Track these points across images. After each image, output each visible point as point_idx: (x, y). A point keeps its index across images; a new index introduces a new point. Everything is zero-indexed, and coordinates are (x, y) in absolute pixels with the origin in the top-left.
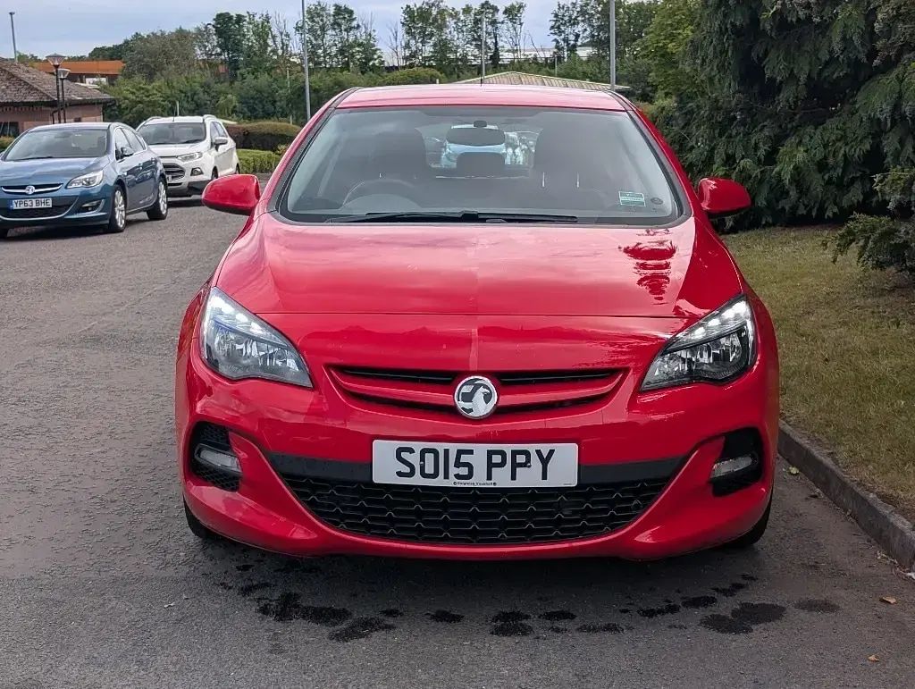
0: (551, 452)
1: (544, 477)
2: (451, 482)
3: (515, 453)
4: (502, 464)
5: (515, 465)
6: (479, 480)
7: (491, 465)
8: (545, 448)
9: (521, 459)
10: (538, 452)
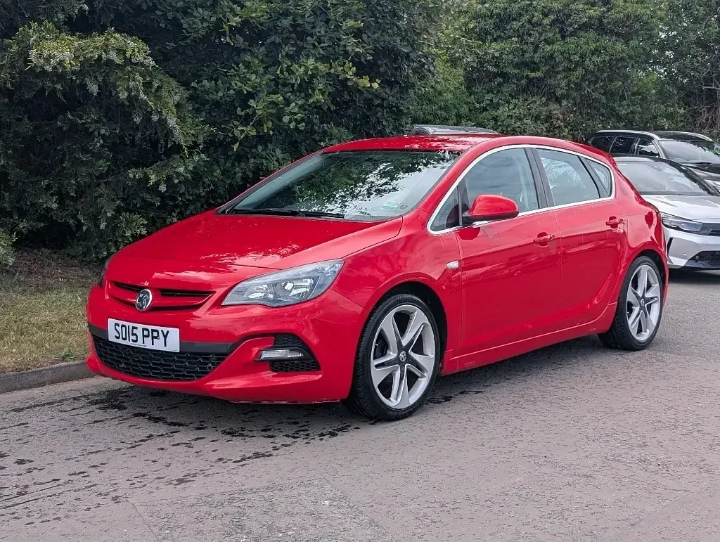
0: (168, 332)
1: (165, 346)
2: (130, 343)
3: (153, 331)
4: (148, 336)
5: (153, 337)
6: (139, 344)
7: (144, 336)
8: (165, 329)
9: (155, 334)
10: (162, 331)
